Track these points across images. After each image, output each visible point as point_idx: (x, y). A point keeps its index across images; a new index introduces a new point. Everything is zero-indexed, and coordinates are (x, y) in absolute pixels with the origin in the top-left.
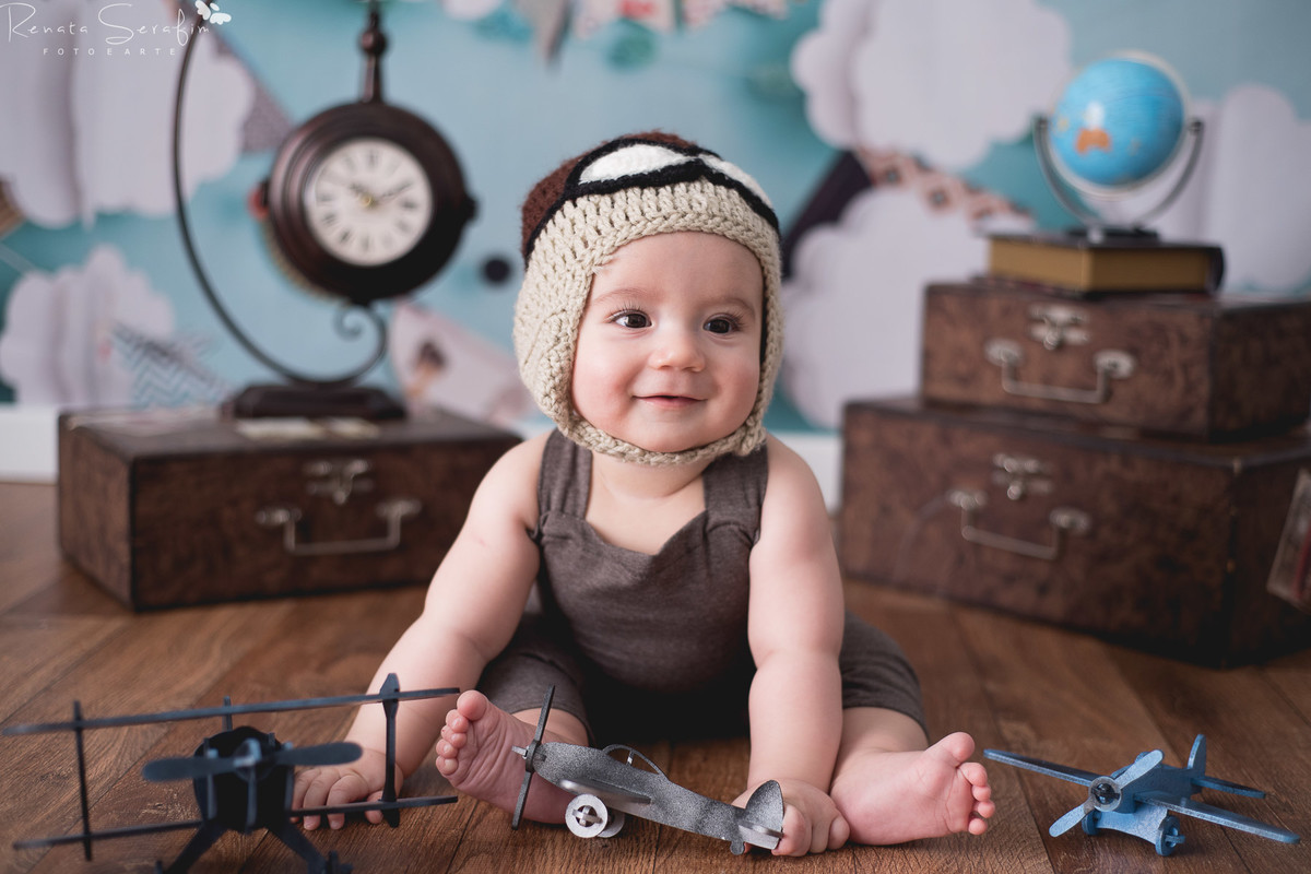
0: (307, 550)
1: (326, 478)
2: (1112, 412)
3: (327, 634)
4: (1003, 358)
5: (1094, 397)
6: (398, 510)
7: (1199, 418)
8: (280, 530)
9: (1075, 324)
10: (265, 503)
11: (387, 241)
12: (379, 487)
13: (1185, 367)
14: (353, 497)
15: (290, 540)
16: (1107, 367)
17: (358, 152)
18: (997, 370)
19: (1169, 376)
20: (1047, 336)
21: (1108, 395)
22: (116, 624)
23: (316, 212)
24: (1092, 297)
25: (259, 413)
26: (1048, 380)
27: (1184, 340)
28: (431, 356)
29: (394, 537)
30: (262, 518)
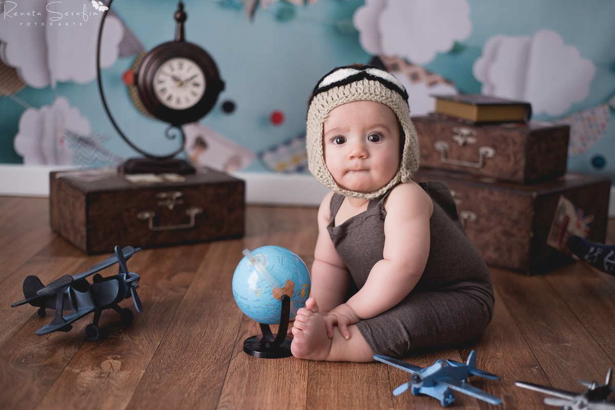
0: (156, 229)
1: (165, 199)
2: (485, 171)
3: (168, 264)
4: (441, 148)
5: (478, 165)
6: (194, 212)
7: (521, 175)
8: (147, 221)
9: (471, 135)
10: (141, 210)
11: (187, 100)
12: (186, 202)
13: (515, 154)
14: (175, 207)
15: (151, 225)
16: (484, 153)
17: (175, 63)
18: (439, 153)
19: (508, 157)
20: (460, 140)
21: (484, 165)
22: (82, 260)
23: (158, 87)
24: (478, 125)
25: (135, 172)
26: (459, 158)
27: (515, 143)
28: (201, 143)
29: (192, 223)
30: (139, 216)
